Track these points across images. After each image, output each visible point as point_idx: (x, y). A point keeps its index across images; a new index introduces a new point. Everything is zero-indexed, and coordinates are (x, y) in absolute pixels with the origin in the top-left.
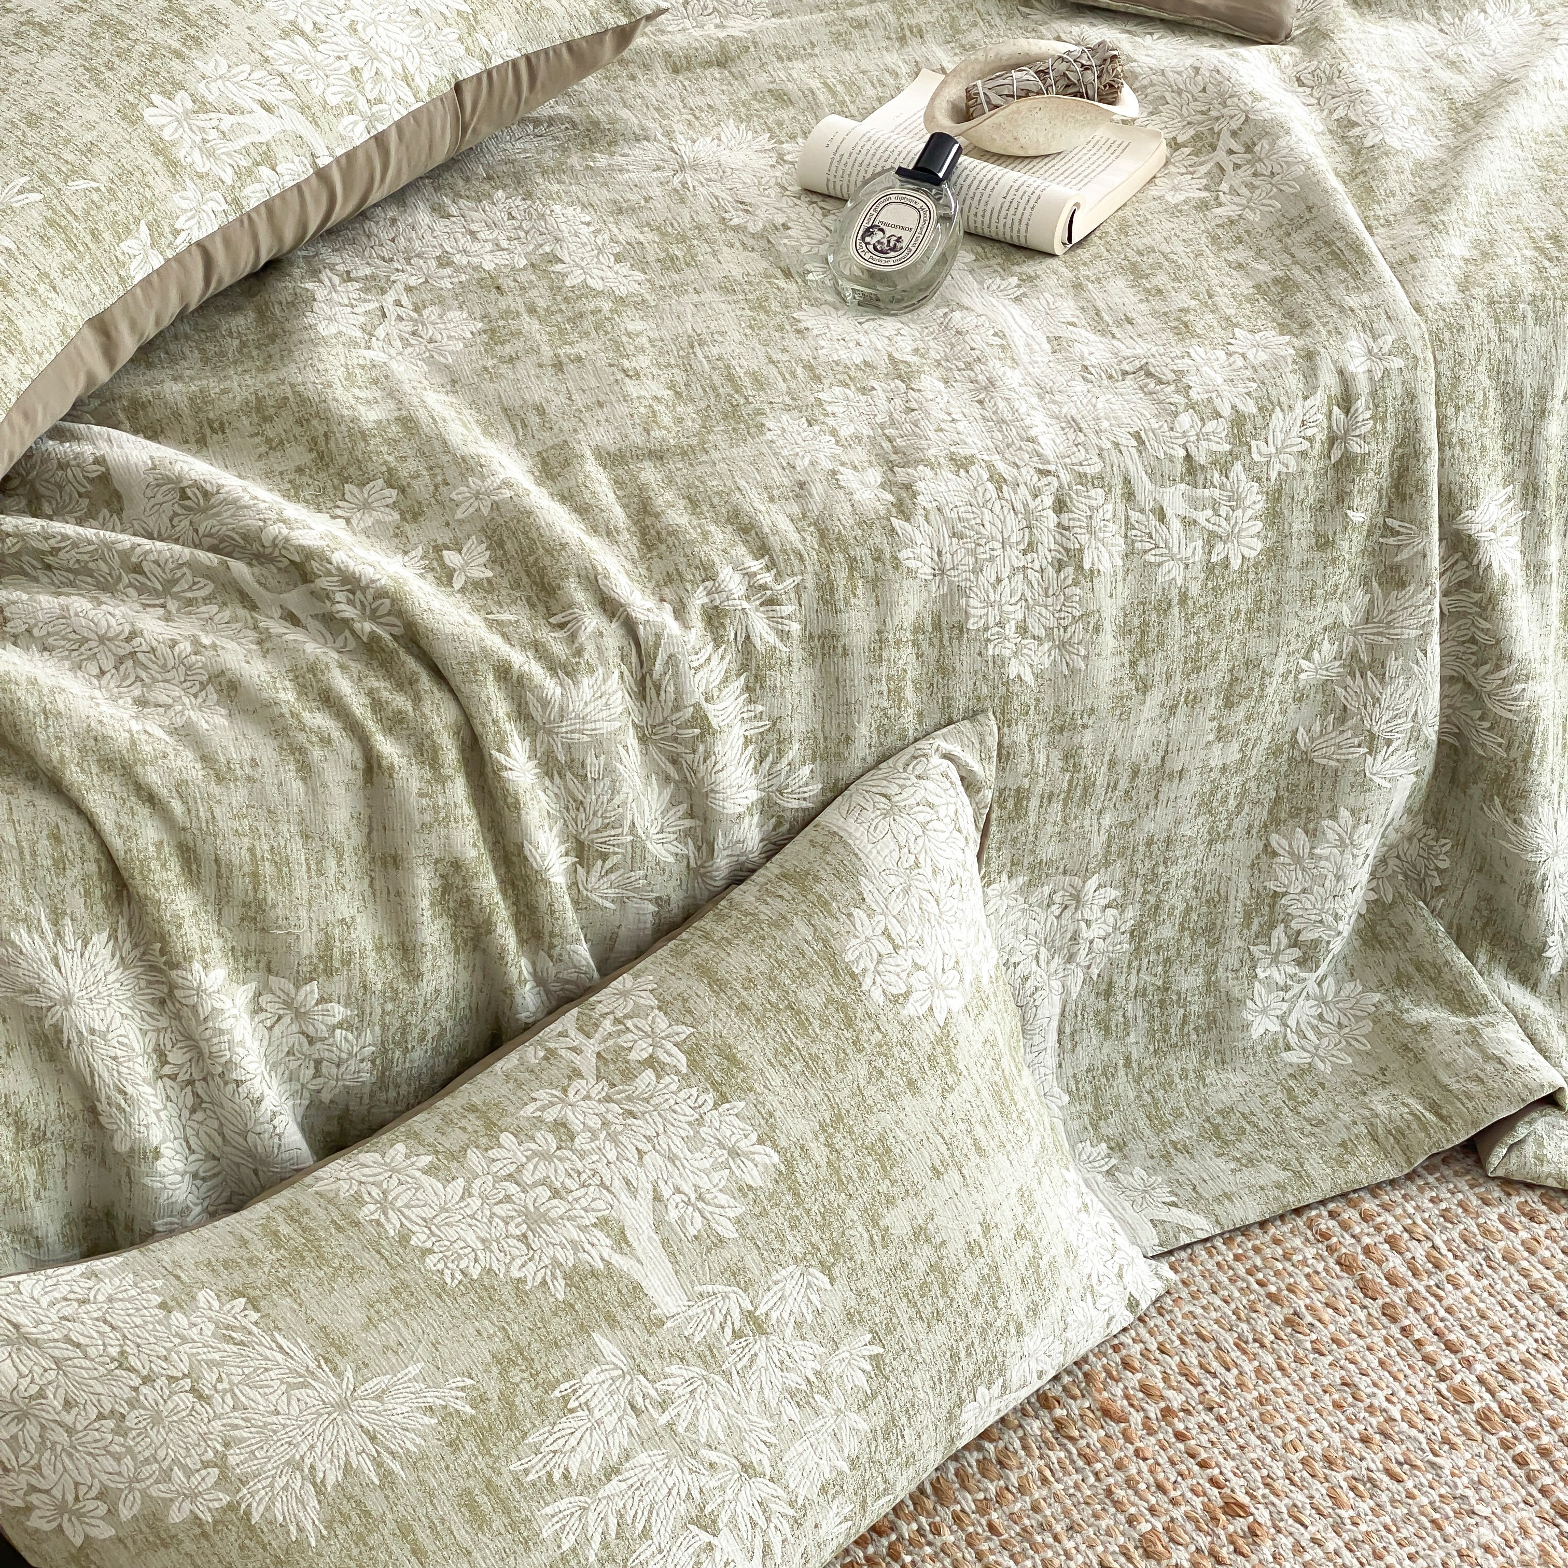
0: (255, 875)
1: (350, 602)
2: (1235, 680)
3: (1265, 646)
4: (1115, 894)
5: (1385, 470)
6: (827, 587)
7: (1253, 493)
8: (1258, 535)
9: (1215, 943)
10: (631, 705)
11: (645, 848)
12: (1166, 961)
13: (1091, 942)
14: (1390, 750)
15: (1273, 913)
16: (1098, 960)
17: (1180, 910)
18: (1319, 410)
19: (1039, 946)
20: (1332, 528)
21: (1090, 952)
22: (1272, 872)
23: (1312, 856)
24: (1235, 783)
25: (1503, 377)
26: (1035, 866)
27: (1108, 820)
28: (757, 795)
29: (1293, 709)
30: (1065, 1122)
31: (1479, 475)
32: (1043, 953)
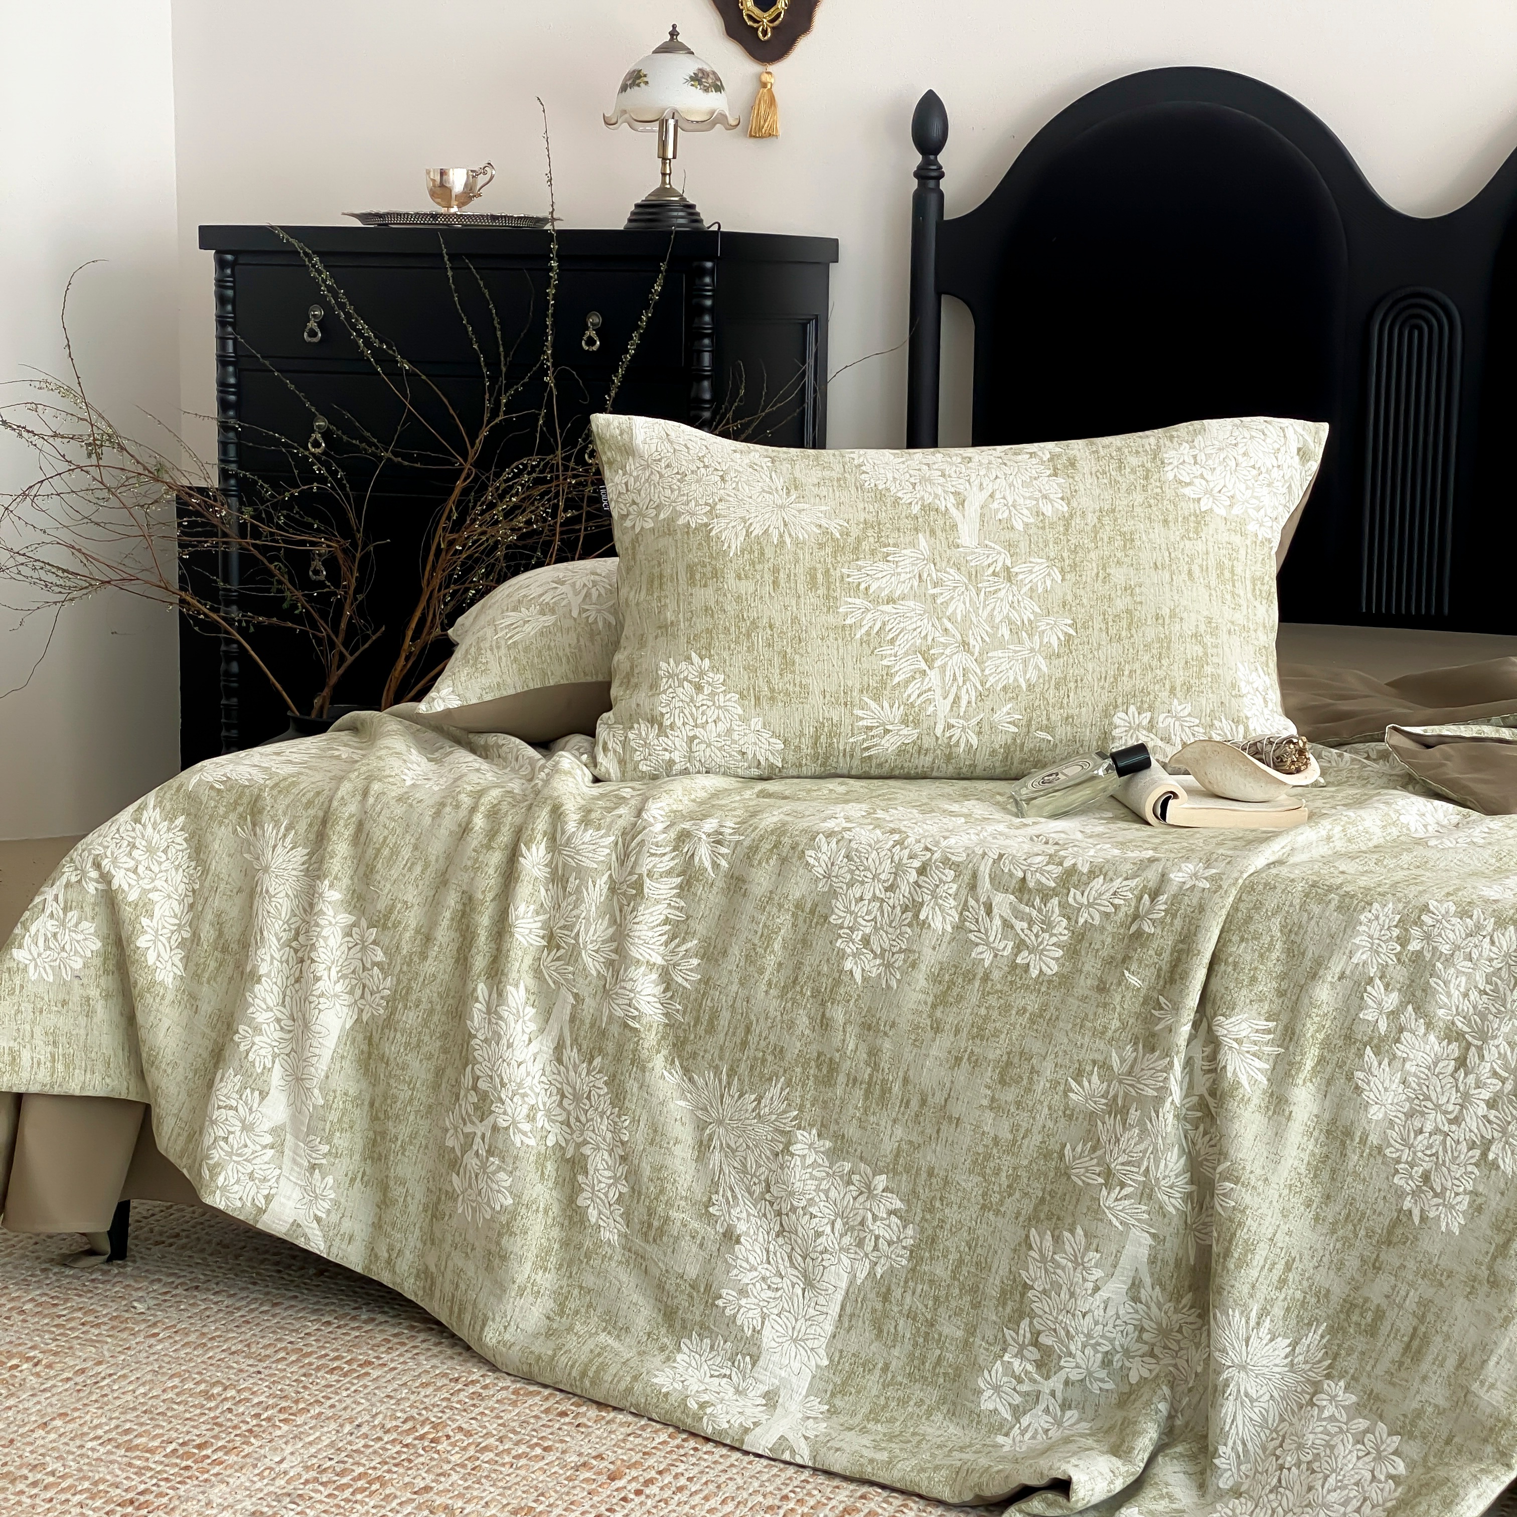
0: (379, 851)
2: (1009, 1064)
3: (1037, 1048)
4: (898, 1204)
5: (1166, 956)
6: (754, 849)
7: (1061, 926)
8: (1056, 959)
9: (976, 1306)
10: (614, 864)
11: (580, 954)
12: (936, 1299)
13: (877, 1238)
14: (1124, 1192)
15: (1022, 1303)
16: (882, 1261)
17: (953, 1256)
18: (1131, 890)
19: (837, 1215)
20: (1111, 979)
21: (876, 1248)
22: (1026, 1262)
23: (1053, 1260)
24: (1007, 1162)
25: (1293, 936)
26: (839, 1137)
27: (899, 1132)
28: (660, 961)
29: (1063, 1122)
30: (814, 1377)
31: (1242, 995)
32: (839, 1224)
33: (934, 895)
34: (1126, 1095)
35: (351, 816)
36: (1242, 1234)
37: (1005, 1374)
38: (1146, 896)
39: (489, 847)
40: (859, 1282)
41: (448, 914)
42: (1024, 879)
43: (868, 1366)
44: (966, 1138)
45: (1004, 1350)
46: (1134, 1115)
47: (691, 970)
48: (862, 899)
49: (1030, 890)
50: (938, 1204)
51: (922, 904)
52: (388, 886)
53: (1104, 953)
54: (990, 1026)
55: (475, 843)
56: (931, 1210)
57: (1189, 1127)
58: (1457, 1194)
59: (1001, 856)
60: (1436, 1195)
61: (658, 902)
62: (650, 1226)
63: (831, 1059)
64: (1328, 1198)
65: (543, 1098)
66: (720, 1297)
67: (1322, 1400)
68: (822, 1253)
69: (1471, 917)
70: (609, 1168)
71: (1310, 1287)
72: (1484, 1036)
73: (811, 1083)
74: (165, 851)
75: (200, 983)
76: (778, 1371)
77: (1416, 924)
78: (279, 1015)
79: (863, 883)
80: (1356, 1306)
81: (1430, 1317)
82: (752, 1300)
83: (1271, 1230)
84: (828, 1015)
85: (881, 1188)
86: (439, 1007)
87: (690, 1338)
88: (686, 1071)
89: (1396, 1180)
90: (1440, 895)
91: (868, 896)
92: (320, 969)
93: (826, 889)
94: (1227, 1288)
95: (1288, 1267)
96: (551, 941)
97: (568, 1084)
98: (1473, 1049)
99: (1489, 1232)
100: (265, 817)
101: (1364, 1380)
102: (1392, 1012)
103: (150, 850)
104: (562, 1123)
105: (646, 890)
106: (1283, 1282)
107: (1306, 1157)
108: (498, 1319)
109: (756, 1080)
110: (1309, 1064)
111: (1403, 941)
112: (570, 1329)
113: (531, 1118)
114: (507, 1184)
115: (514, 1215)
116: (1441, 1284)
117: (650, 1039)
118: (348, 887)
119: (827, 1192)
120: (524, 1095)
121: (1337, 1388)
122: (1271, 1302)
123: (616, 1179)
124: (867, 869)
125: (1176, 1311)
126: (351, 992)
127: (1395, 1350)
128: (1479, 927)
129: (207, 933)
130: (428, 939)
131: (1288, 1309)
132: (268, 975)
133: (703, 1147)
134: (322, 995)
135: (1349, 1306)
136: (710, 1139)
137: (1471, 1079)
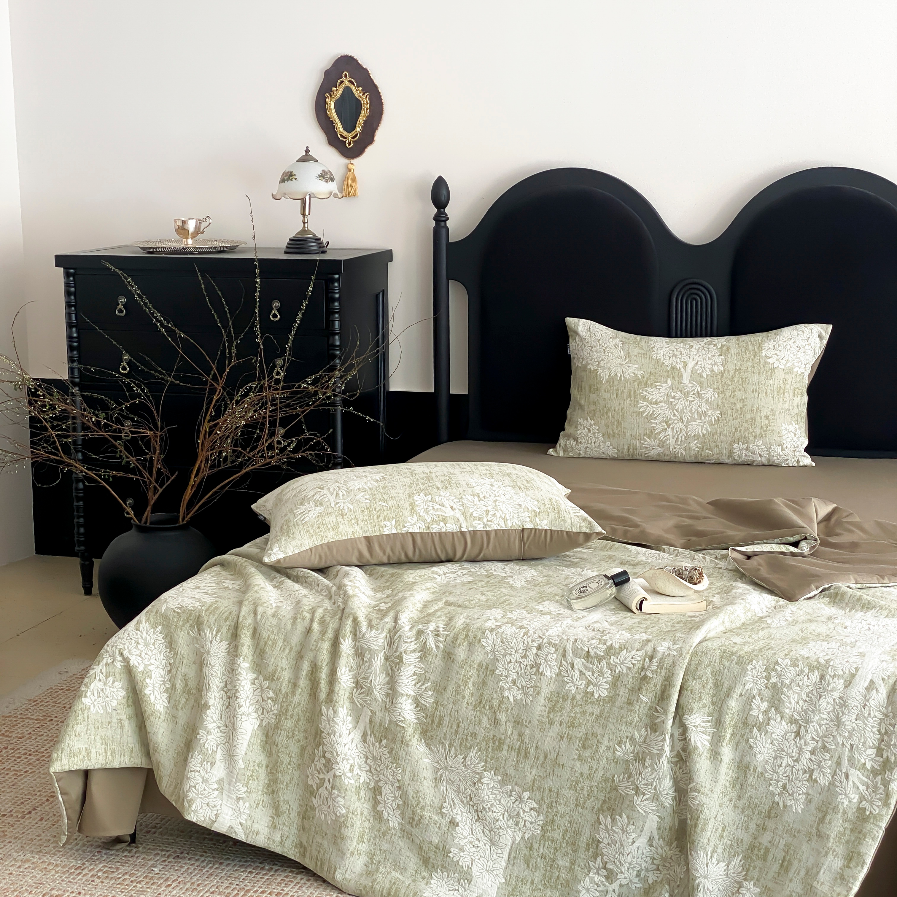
0: (266, 642)
1: (343, 598)
2: (587, 739)
3: (600, 731)
4: (535, 805)
5: (659, 687)
6: (455, 638)
7: (608, 674)
8: (607, 689)
9: (575, 851)
10: (386, 646)
11: (372, 691)
12: (555, 848)
13: (525, 821)
14: (645, 798)
15: (597, 849)
16: (528, 831)
17: (563, 828)
18: (640, 656)
19: (505, 811)
20: (634, 698)
21: (525, 826)
22: (598, 830)
23: (612, 829)
24: (587, 784)
25: (717, 677)
26: (505, 775)
27: (534, 771)
28: (412, 693)
29: (613, 765)
30: (498, 888)
31: (696, 705)
32: (506, 815)
33: (545, 659)
34: (643, 752)
35: (250, 625)
36: (702, 817)
37: (591, 883)
38: (647, 659)
39: (323, 640)
40: (517, 842)
41: (304, 673)
42: (588, 651)
43: (524, 882)
44: (567, 773)
45: (589, 871)
46: (648, 762)
47: (428, 697)
48: (510, 662)
49: (592, 657)
50: (554, 804)
51: (540, 664)
52: (273, 659)
53: (629, 686)
54: (577, 721)
55: (315, 638)
56: (551, 807)
57: (673, 766)
58: (799, 794)
59: (576, 640)
60: (790, 795)
61: (410, 665)
62: (414, 819)
63: (500, 739)
64: (739, 797)
65: (357, 760)
66: (451, 852)
67: (743, 890)
68: (498, 829)
69: (798, 666)
70: (392, 793)
71: (734, 838)
72: (807, 722)
73: (490, 750)
74: (153, 644)
75: (177, 710)
76: (481, 886)
77: (773, 670)
78: (220, 725)
79: (510, 654)
80: (756, 846)
81: (791, 852)
82: (466, 853)
83: (715, 813)
84: (497, 717)
85: (526, 798)
86: (302, 718)
87: (437, 872)
88: (428, 745)
89: (770, 788)
90: (782, 655)
91: (513, 661)
92: (241, 701)
93: (492, 657)
94: (697, 841)
95: (723, 830)
96: (358, 684)
97: (370, 752)
98: (802, 728)
99: (815, 812)
100: (205, 626)
101: (762, 881)
102: (765, 711)
103: (146, 644)
104: (367, 771)
105: (404, 660)
106: (721, 837)
107: (728, 779)
108: (342, 868)
109: (463, 749)
110: (728, 736)
111: (768, 678)
112: (377, 870)
113: (352, 770)
114: (342, 803)
115: (347, 817)
116: (795, 836)
117: (410, 731)
118: (251, 660)
119: (500, 800)
120: (348, 759)
121: (750, 885)
122: (717, 846)
123: (396, 798)
124: (512, 648)
125: (670, 850)
126: (256, 712)
127: (776, 867)
128: (802, 671)
129: (179, 685)
130: (295, 686)
131: (724, 849)
132: (213, 705)
133: (437, 781)
134: (243, 714)
135: (752, 847)
136: (441, 776)
137: (802, 741)
